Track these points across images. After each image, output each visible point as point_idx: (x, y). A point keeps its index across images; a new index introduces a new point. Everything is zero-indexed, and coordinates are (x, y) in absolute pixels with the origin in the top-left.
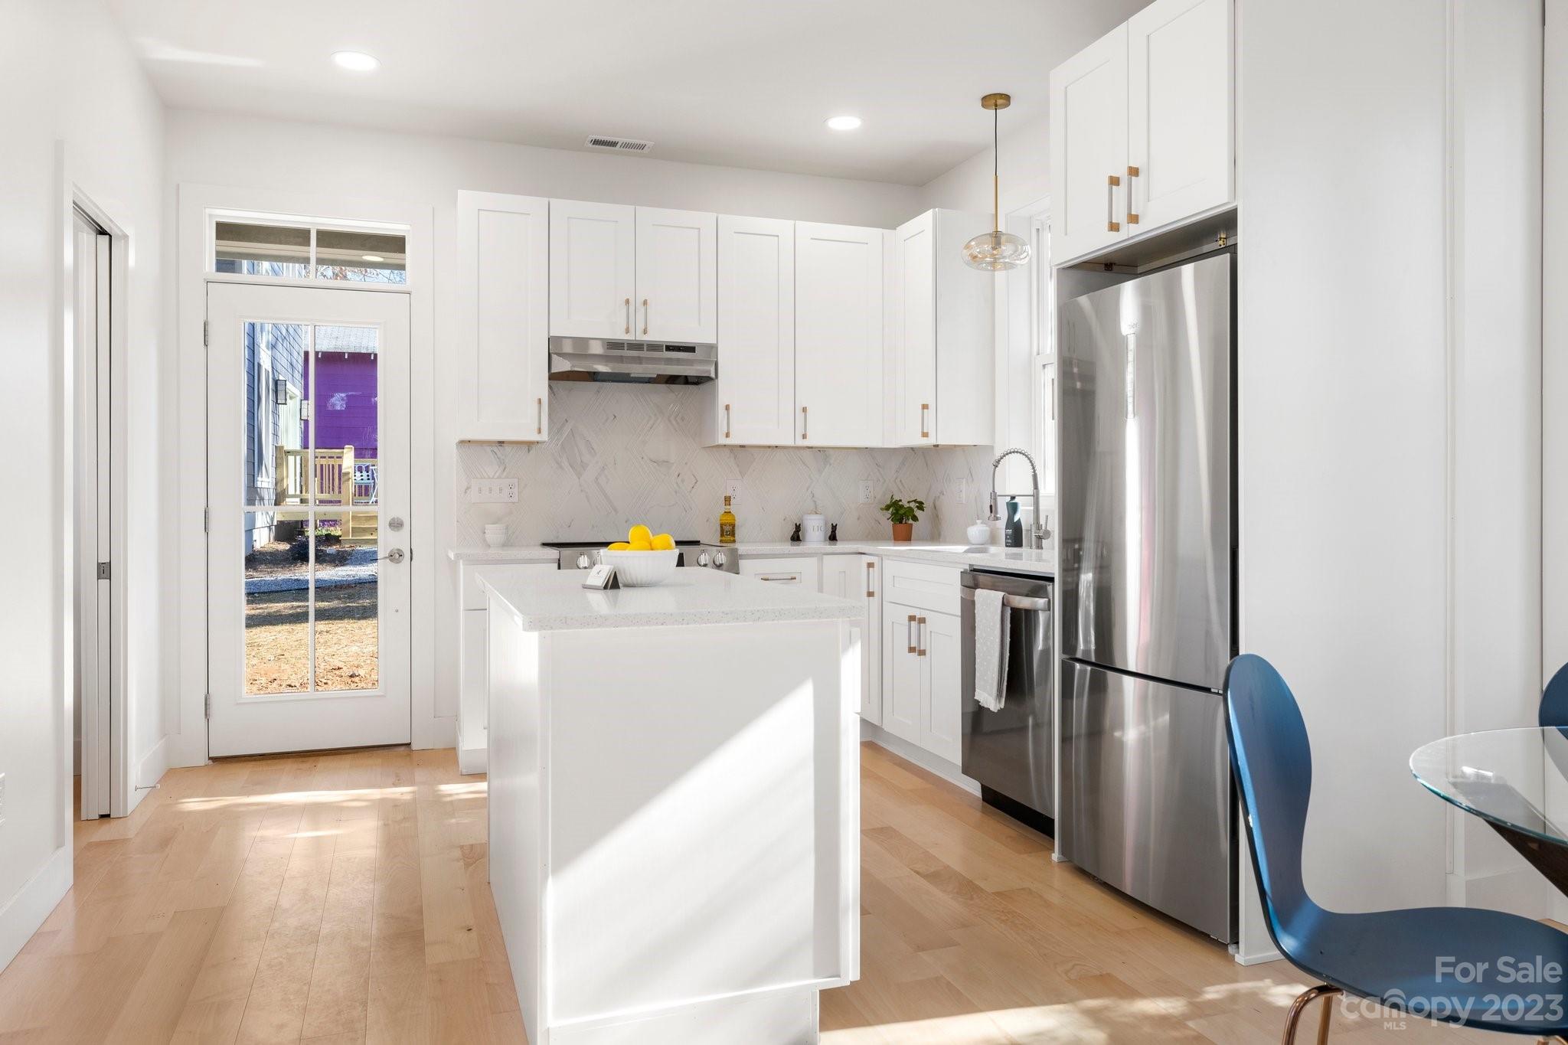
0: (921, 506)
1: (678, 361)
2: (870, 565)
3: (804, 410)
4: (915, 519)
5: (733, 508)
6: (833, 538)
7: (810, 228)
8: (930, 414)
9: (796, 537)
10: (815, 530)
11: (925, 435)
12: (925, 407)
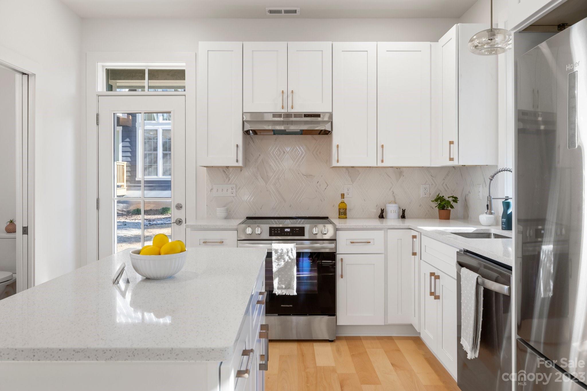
0: (455, 200)
1: (312, 123)
2: (414, 237)
3: (382, 146)
4: (452, 207)
5: (345, 200)
6: (403, 217)
7: (385, 46)
8: (454, 147)
9: (382, 216)
10: (392, 211)
11: (451, 159)
12: (451, 143)
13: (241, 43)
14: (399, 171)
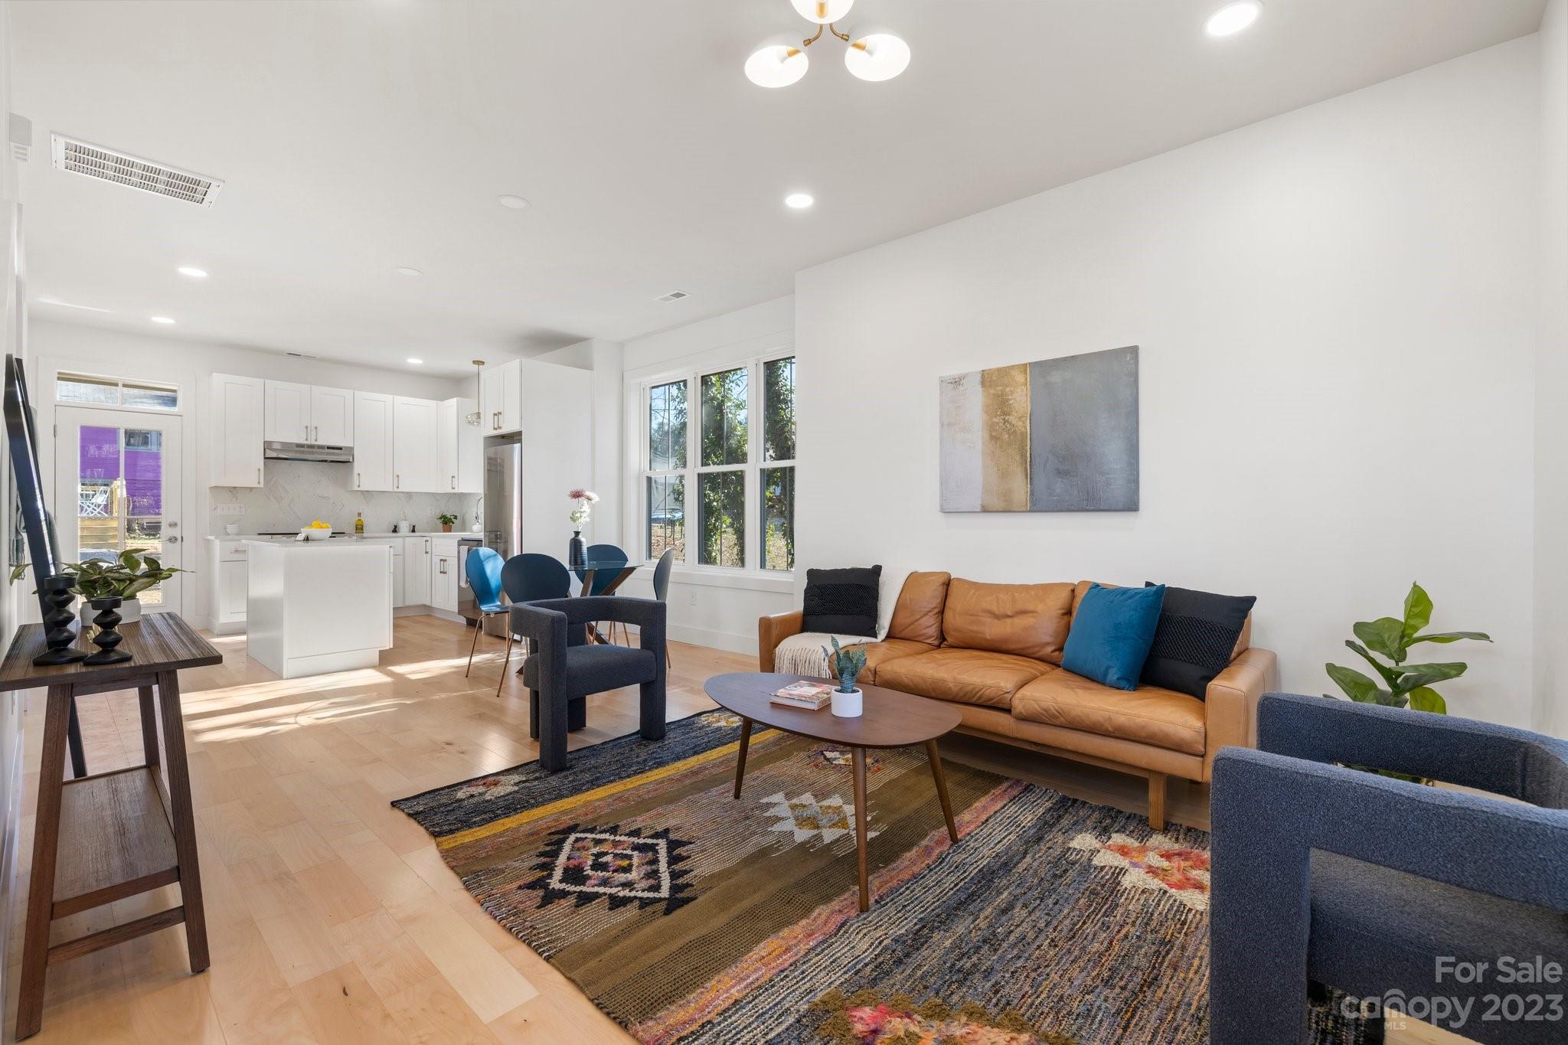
0: (456, 517)
1: (333, 454)
2: (426, 541)
3: (398, 476)
4: (453, 523)
5: (362, 518)
6: (413, 531)
7: (400, 400)
8: (455, 480)
9: (395, 531)
10: (404, 528)
12: (453, 477)
13: (263, 380)
14: (409, 495)
